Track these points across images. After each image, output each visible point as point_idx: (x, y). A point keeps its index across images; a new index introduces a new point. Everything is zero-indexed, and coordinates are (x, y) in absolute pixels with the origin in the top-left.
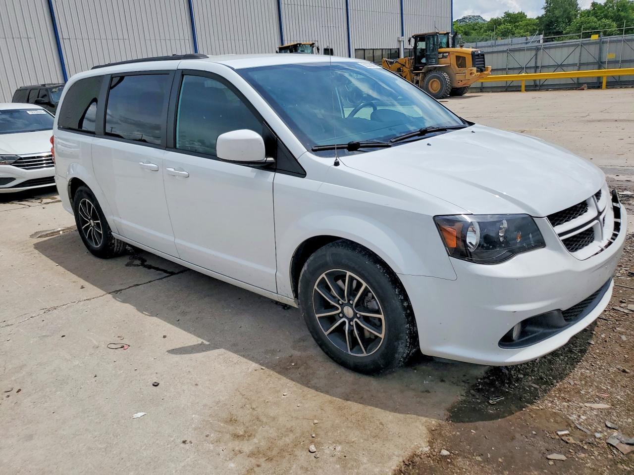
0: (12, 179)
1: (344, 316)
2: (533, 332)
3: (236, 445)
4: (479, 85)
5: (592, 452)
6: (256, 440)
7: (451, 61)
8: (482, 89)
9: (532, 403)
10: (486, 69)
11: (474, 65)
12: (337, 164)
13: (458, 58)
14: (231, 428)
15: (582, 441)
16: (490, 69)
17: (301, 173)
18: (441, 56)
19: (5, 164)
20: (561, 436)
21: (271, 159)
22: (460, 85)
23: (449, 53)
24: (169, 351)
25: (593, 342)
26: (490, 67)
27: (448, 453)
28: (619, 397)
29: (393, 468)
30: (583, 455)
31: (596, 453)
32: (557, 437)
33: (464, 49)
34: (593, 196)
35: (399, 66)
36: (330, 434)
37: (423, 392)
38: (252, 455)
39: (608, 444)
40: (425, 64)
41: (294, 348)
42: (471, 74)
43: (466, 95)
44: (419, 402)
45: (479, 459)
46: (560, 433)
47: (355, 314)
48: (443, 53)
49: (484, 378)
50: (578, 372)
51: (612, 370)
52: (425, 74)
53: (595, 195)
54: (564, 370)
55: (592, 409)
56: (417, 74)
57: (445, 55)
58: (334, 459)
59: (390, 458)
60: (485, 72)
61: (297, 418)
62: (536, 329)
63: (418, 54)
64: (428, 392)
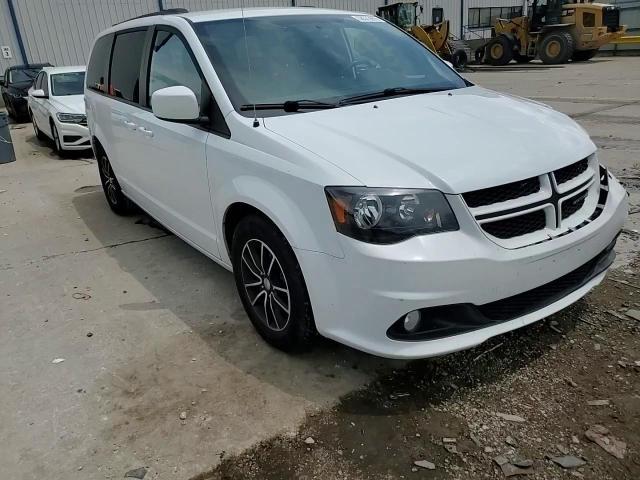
0: (79, 137)
1: (265, 289)
2: (443, 326)
3: (120, 401)
4: (612, 48)
5: (469, 466)
6: (140, 399)
7: (578, 19)
8: (615, 52)
9: (437, 403)
10: (620, 29)
11: (604, 24)
12: (256, 124)
13: (586, 15)
14: (127, 384)
15: (464, 453)
16: (624, 29)
17: (226, 134)
18: (565, 13)
19: (74, 122)
20: (444, 443)
21: (206, 118)
22: (585, 47)
23: (575, 9)
24: (120, 306)
25: (554, 348)
26: (625, 26)
27: (313, 442)
28: (543, 412)
29: (247, 447)
30: (457, 468)
31: (473, 469)
32: (441, 444)
33: (594, 4)
34: (549, 174)
35: (514, 26)
36: (210, 404)
37: (327, 376)
38: (130, 412)
39: (494, 461)
40: (544, 23)
41: (232, 316)
42: (600, 34)
43: (592, 59)
44: (316, 386)
45: (340, 452)
46: (445, 440)
47: (271, 287)
48: (568, 9)
49: (402, 370)
50: (515, 377)
51: (556, 380)
52: (543, 36)
53: (555, 172)
54: (499, 373)
55: (501, 419)
56: (534, 36)
57: (570, 11)
58: (198, 429)
59: (250, 437)
60: (619, 33)
61: (191, 384)
62: (445, 323)
63: (537, 12)
64: (333, 376)
